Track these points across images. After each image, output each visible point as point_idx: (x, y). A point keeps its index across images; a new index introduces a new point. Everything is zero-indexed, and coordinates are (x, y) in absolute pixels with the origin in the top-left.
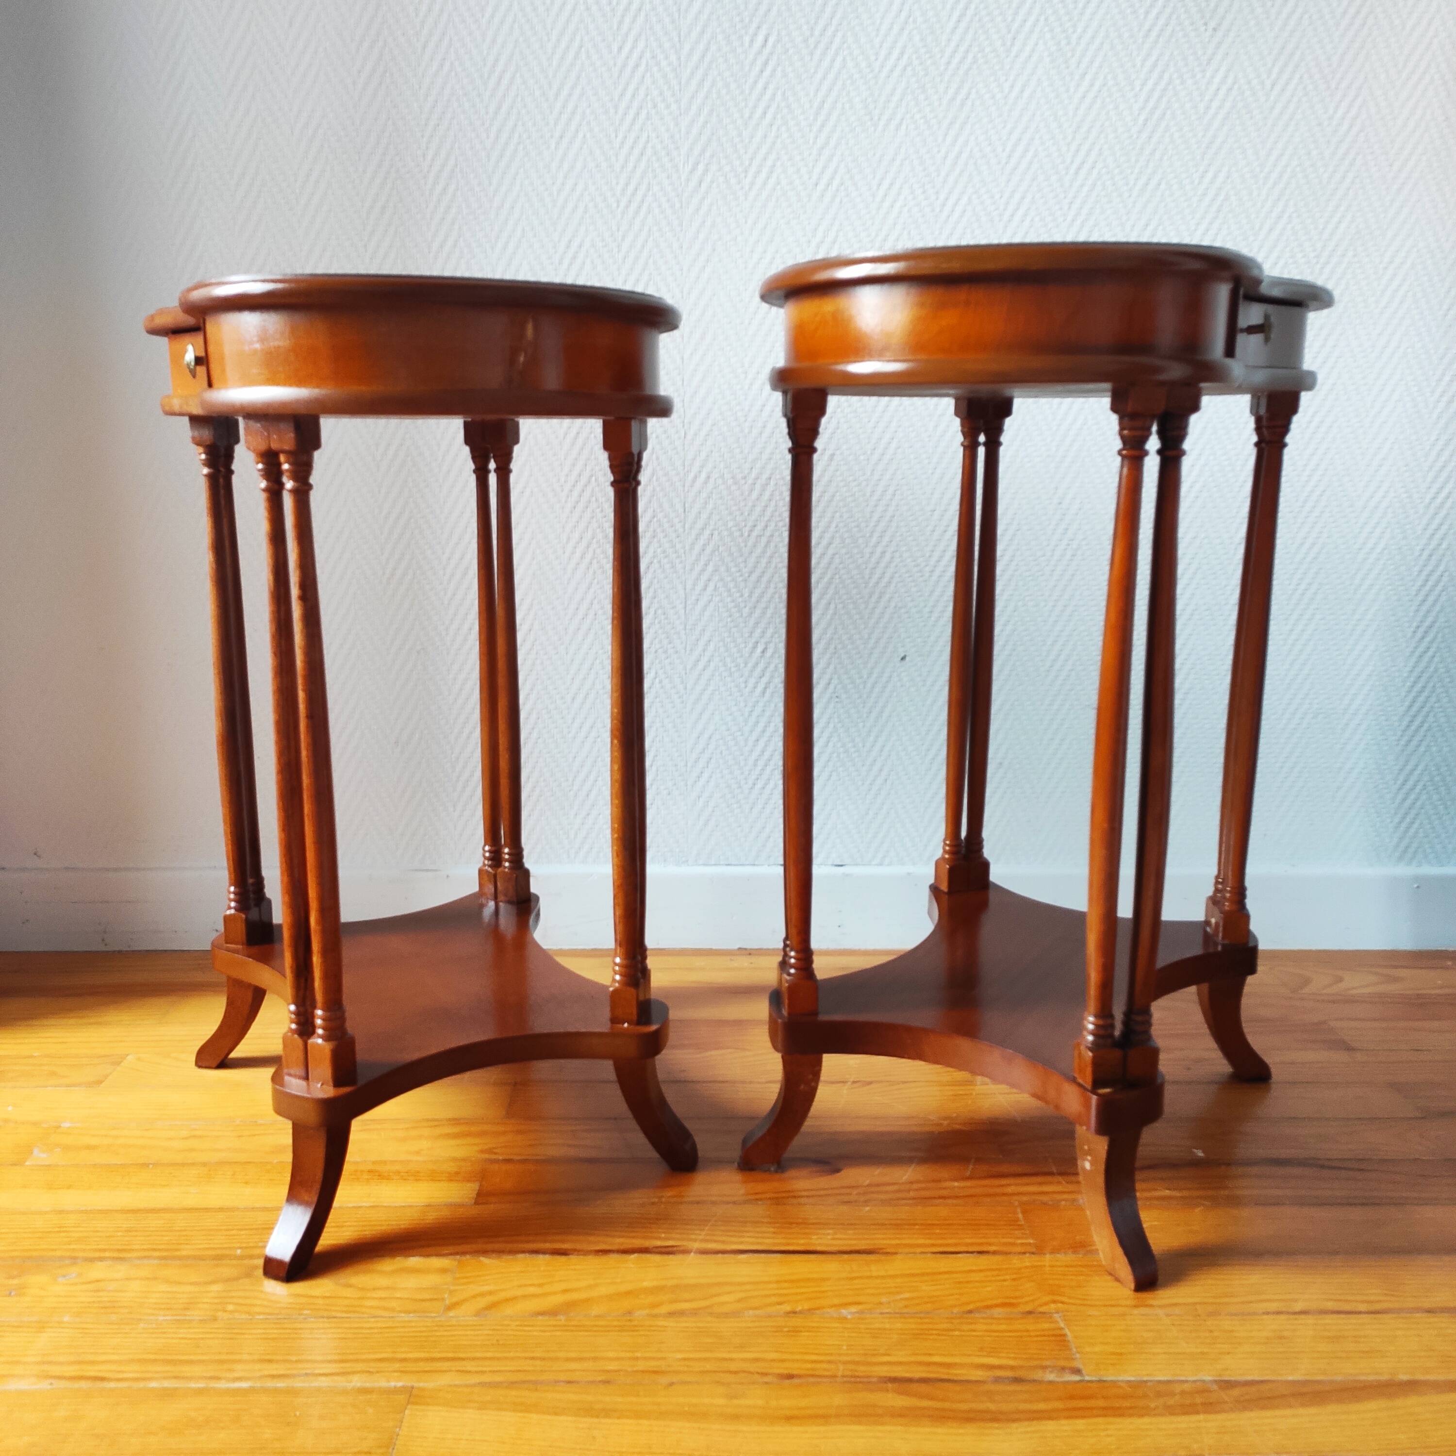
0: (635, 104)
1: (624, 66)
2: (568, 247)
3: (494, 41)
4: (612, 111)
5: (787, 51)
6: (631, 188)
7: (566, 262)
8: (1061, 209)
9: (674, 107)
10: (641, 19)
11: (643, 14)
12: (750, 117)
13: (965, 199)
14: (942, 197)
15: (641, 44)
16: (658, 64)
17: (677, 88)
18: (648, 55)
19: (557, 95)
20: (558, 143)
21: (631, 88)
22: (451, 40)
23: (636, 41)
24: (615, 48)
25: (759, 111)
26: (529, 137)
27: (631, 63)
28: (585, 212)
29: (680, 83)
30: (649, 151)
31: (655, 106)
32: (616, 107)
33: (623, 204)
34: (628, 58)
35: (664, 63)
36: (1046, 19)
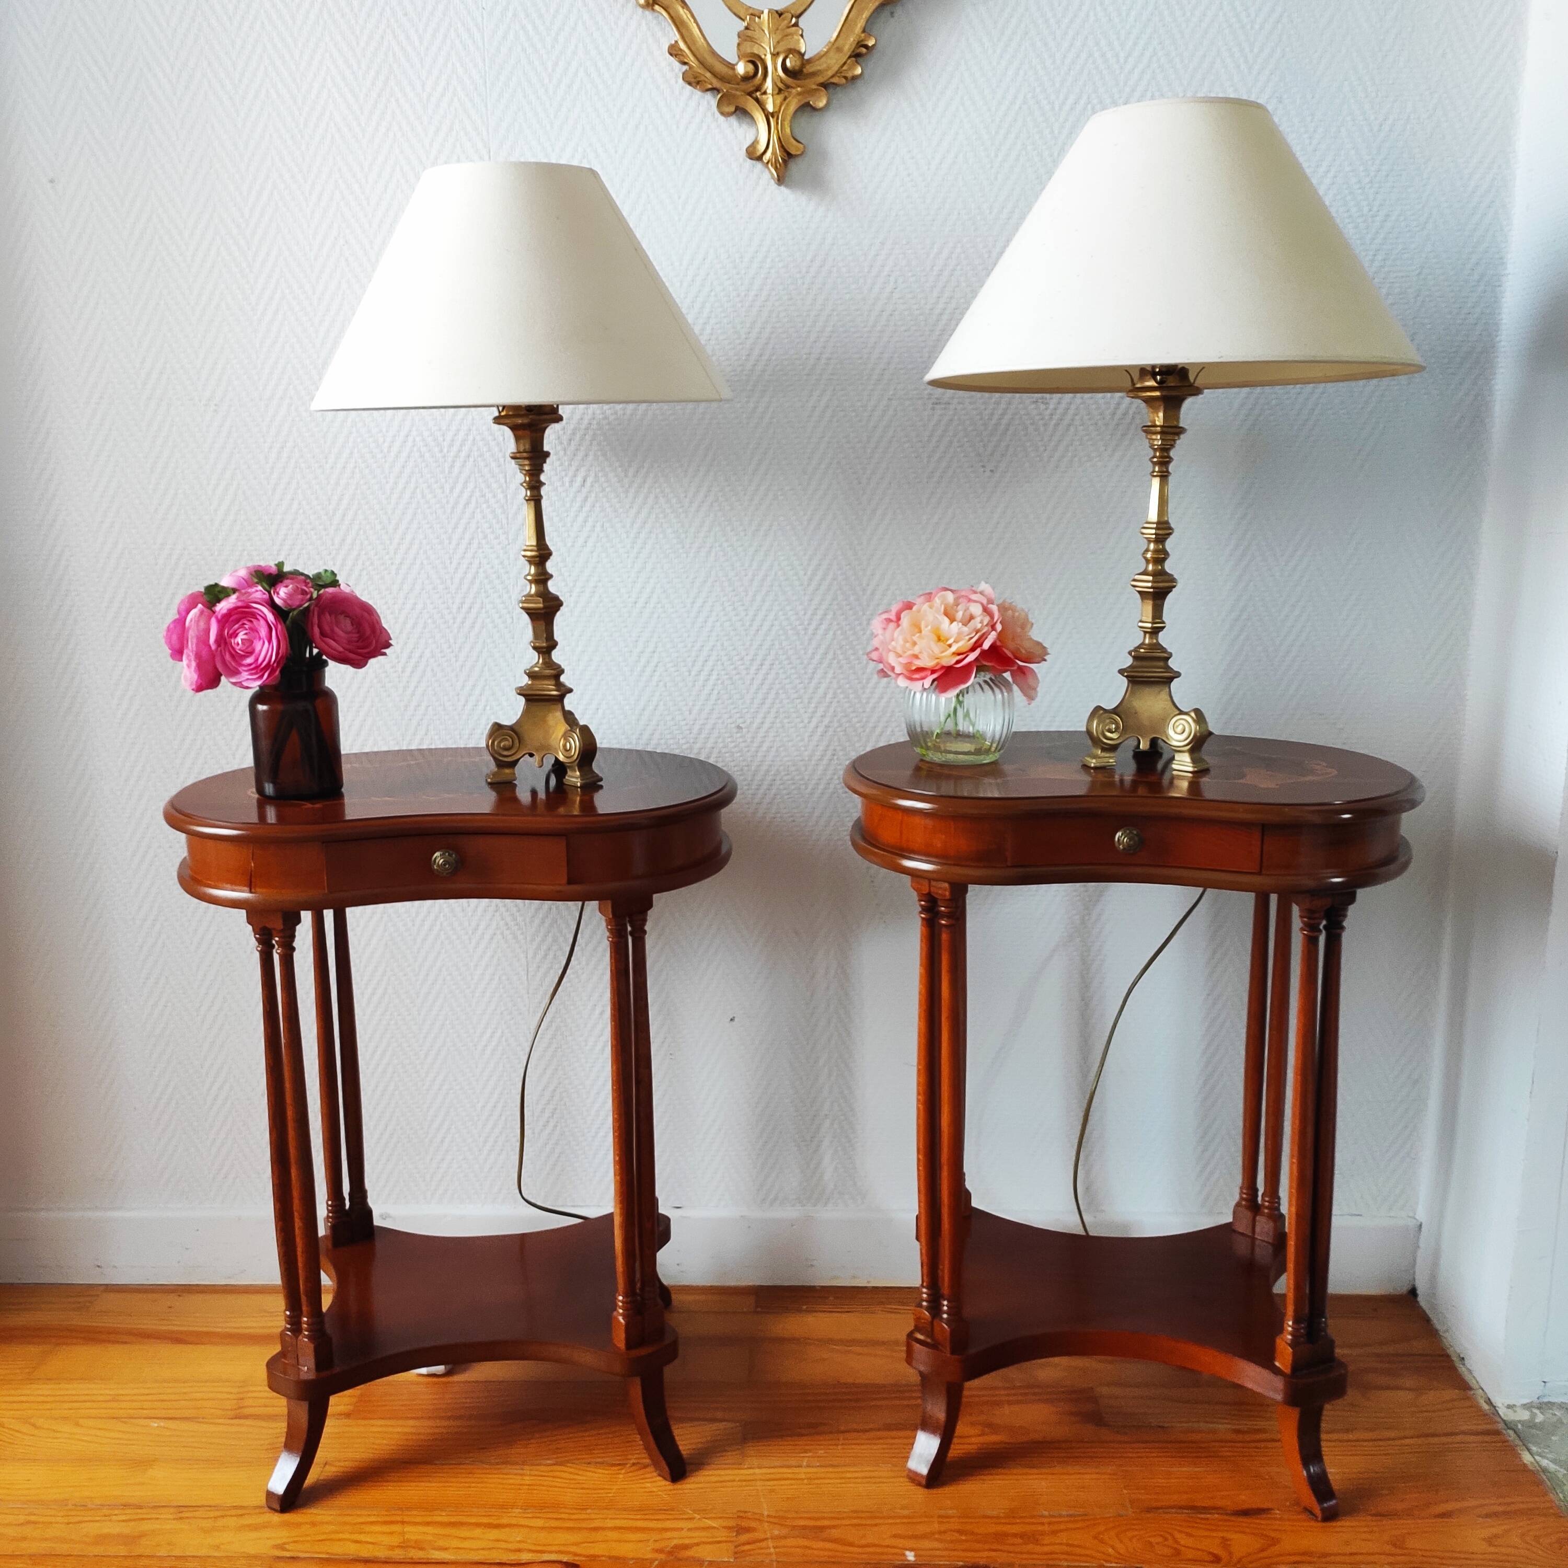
0: (467, 536)
1: (457, 503)
2: (410, 657)
3: (337, 484)
4: (446, 542)
5: (603, 490)
6: (466, 606)
7: (409, 670)
8: (860, 624)
9: (503, 537)
10: (470, 463)
11: (471, 459)
12: (573, 546)
13: (771, 616)
14: (751, 613)
15: (471, 486)
16: (487, 502)
17: (504, 521)
18: (478, 494)
19: (396, 529)
20: (398, 569)
21: (463, 521)
22: (298, 483)
23: (466, 482)
24: (447, 488)
25: (581, 541)
26: (372, 564)
27: (463, 501)
28: (425, 628)
29: (508, 518)
30: (481, 575)
31: (485, 537)
32: (450, 539)
33: (459, 620)
34: (459, 497)
35: (492, 501)
36: (838, 463)
